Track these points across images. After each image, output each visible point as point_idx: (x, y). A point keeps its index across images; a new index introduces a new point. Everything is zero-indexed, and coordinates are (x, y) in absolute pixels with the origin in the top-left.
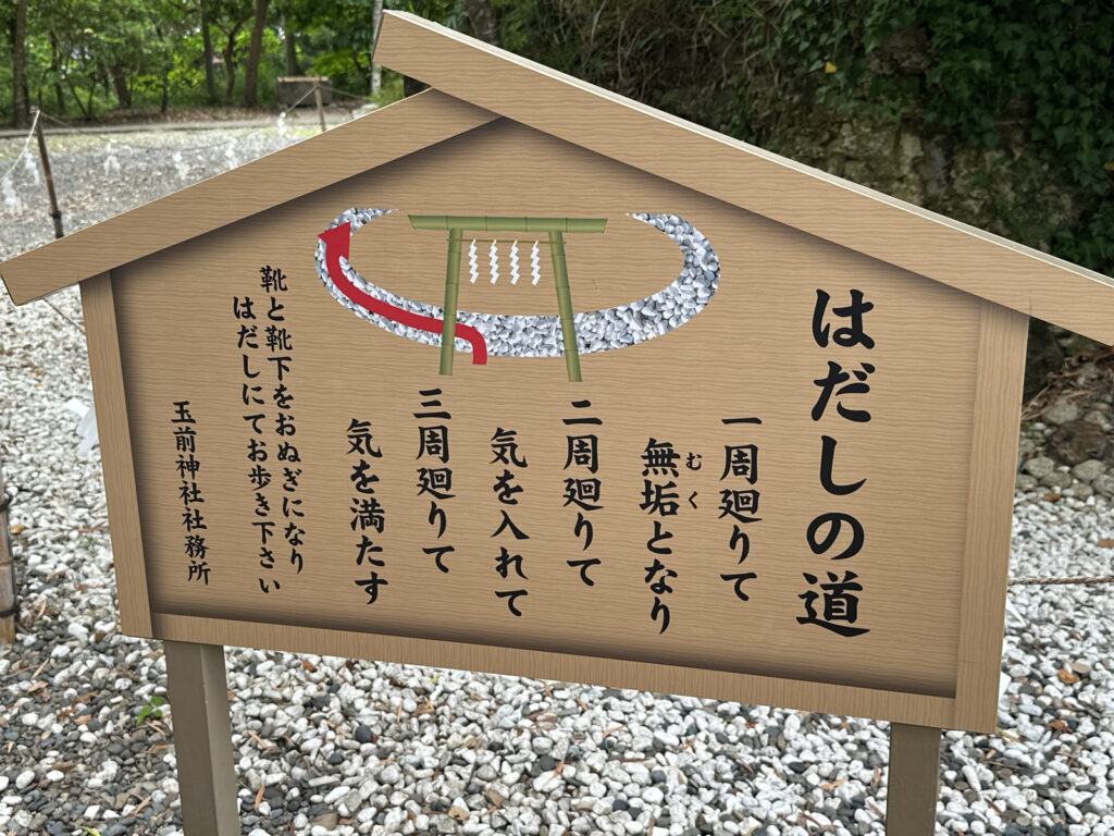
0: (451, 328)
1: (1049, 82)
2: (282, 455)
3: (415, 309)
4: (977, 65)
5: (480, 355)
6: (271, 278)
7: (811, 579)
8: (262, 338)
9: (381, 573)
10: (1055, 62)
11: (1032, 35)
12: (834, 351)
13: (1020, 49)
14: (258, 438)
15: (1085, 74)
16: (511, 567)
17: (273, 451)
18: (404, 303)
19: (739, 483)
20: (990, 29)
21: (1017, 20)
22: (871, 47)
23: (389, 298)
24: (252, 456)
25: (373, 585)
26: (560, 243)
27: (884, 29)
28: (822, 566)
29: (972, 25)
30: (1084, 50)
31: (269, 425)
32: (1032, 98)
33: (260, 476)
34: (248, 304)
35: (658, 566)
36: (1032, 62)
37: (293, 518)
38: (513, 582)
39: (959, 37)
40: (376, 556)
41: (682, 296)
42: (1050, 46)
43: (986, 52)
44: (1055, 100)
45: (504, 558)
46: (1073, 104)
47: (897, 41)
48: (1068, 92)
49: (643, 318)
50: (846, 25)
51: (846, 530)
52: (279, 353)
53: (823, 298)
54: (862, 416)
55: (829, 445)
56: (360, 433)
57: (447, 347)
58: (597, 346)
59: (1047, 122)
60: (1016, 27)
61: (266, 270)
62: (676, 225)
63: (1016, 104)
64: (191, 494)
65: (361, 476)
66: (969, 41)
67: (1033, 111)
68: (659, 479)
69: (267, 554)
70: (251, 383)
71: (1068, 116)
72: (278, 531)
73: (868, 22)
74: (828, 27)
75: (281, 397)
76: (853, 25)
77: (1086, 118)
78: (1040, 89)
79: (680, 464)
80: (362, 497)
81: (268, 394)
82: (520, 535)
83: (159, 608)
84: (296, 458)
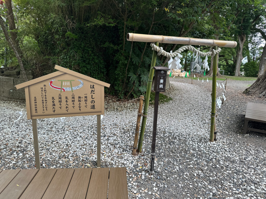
0: (62, 89)
1: (92, 71)
2: (45, 101)
3: (58, 87)
4: (85, 69)
5: (64, 91)
6: (45, 86)
7: (91, 105)
8: (44, 91)
9: (55, 110)
10: (93, 69)
11: (90, 66)
12: (92, 89)
13: (89, 67)
14: (43, 99)
15: (96, 70)
16: (67, 108)
17: (44, 100)
18: (57, 87)
19: (86, 99)
20: (86, 65)
21: (88, 64)
22: (73, 66)
23: (56, 87)
24: (42, 101)
25: (54, 111)
26: (71, 82)
27: (74, 65)
28: (92, 104)
29: (84, 65)
30: (95, 68)
31: (44, 98)
32: (91, 73)
33: (43, 103)
34: (42, 88)
35: (80, 106)
36: (90, 69)
37: (46, 106)
38: (67, 109)
39: (83, 66)
40: (54, 108)
41: (81, 86)
42: (92, 67)
43: (86, 68)
44: (93, 73)
45: (67, 107)
46: (95, 73)
47: (75, 66)
48: (94, 72)
49: (78, 87)
50: (69, 64)
51: (94, 101)
52: (45, 92)
53: (91, 85)
54: (94, 93)
55: (92, 95)
56: (53, 98)
57: (61, 90)
58: (74, 89)
59: (92, 75)
60: (88, 65)
61: (44, 85)
62: (80, 80)
63: (89, 73)
64: (36, 105)
65: (53, 102)
66: (84, 66)
67: (91, 74)
68: (80, 99)
69: (44, 110)
70: (42, 95)
71: (95, 74)
72: (45, 107)
73: (72, 64)
74: (67, 64)
75: (45, 96)
76: (70, 64)
77: (96, 75)
78: (91, 72)
79: (81, 98)
80: (53, 103)
81: (44, 95)
82: (68, 105)
83: (32, 116)
84: (47, 101)
